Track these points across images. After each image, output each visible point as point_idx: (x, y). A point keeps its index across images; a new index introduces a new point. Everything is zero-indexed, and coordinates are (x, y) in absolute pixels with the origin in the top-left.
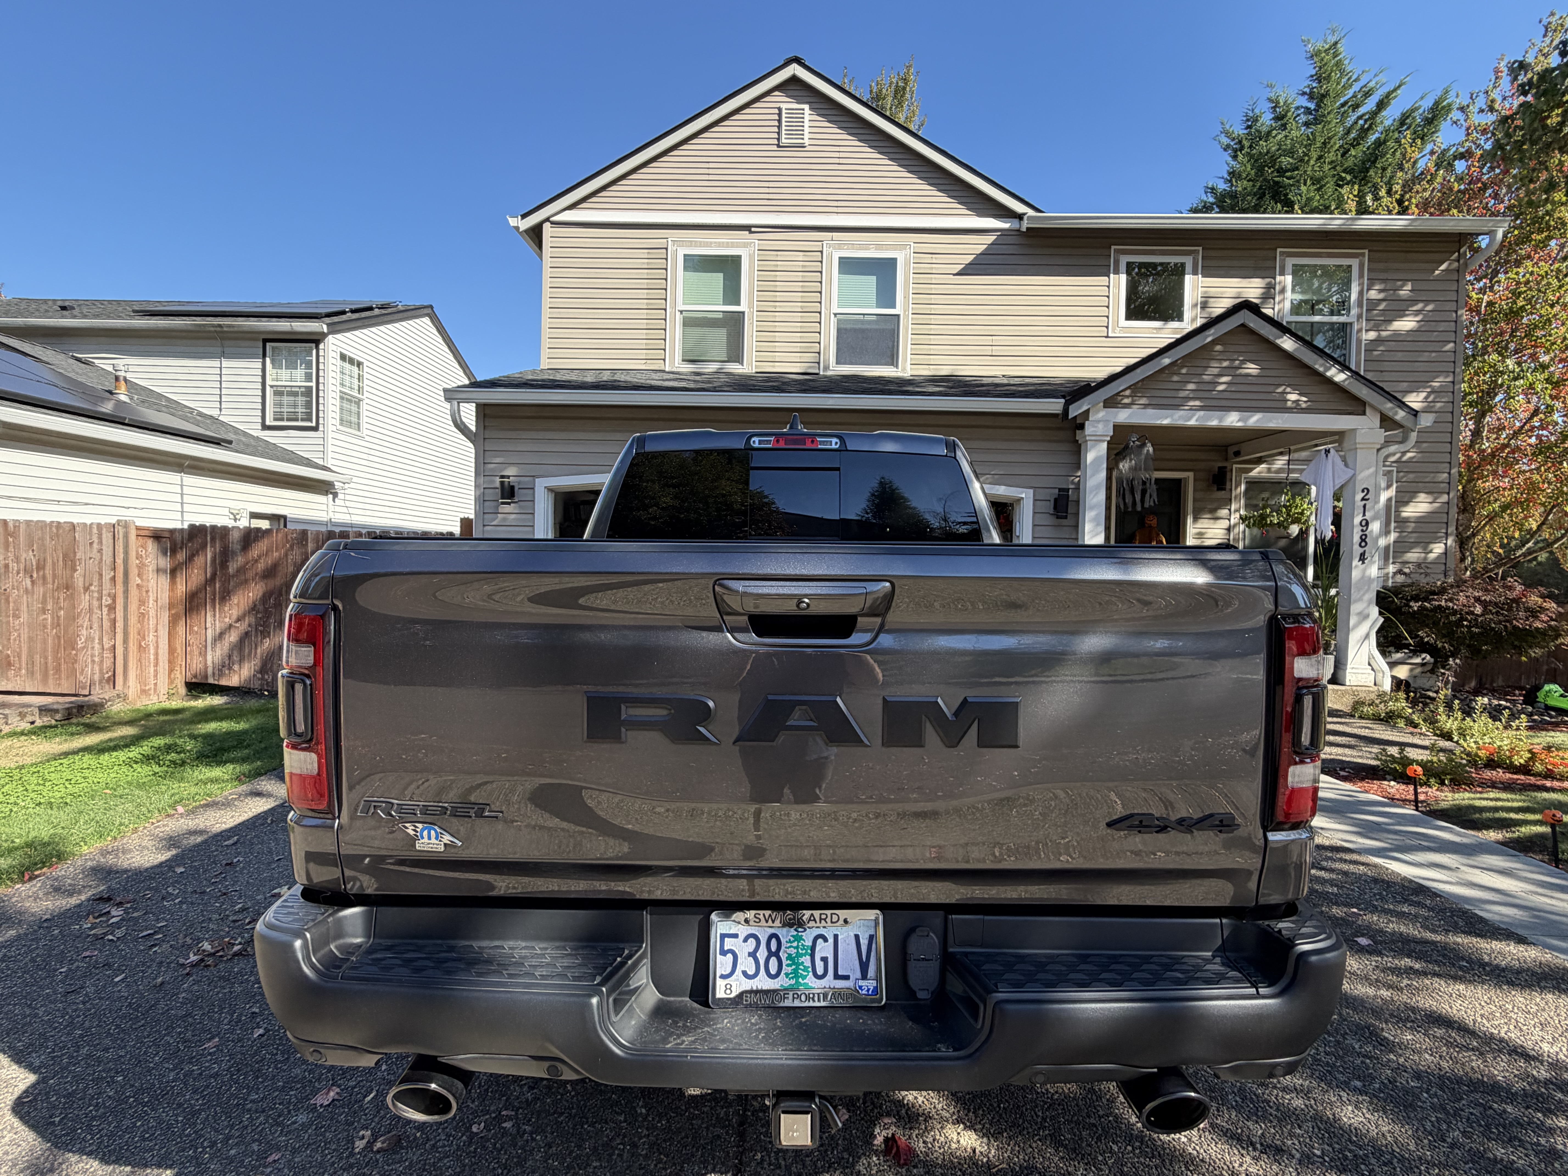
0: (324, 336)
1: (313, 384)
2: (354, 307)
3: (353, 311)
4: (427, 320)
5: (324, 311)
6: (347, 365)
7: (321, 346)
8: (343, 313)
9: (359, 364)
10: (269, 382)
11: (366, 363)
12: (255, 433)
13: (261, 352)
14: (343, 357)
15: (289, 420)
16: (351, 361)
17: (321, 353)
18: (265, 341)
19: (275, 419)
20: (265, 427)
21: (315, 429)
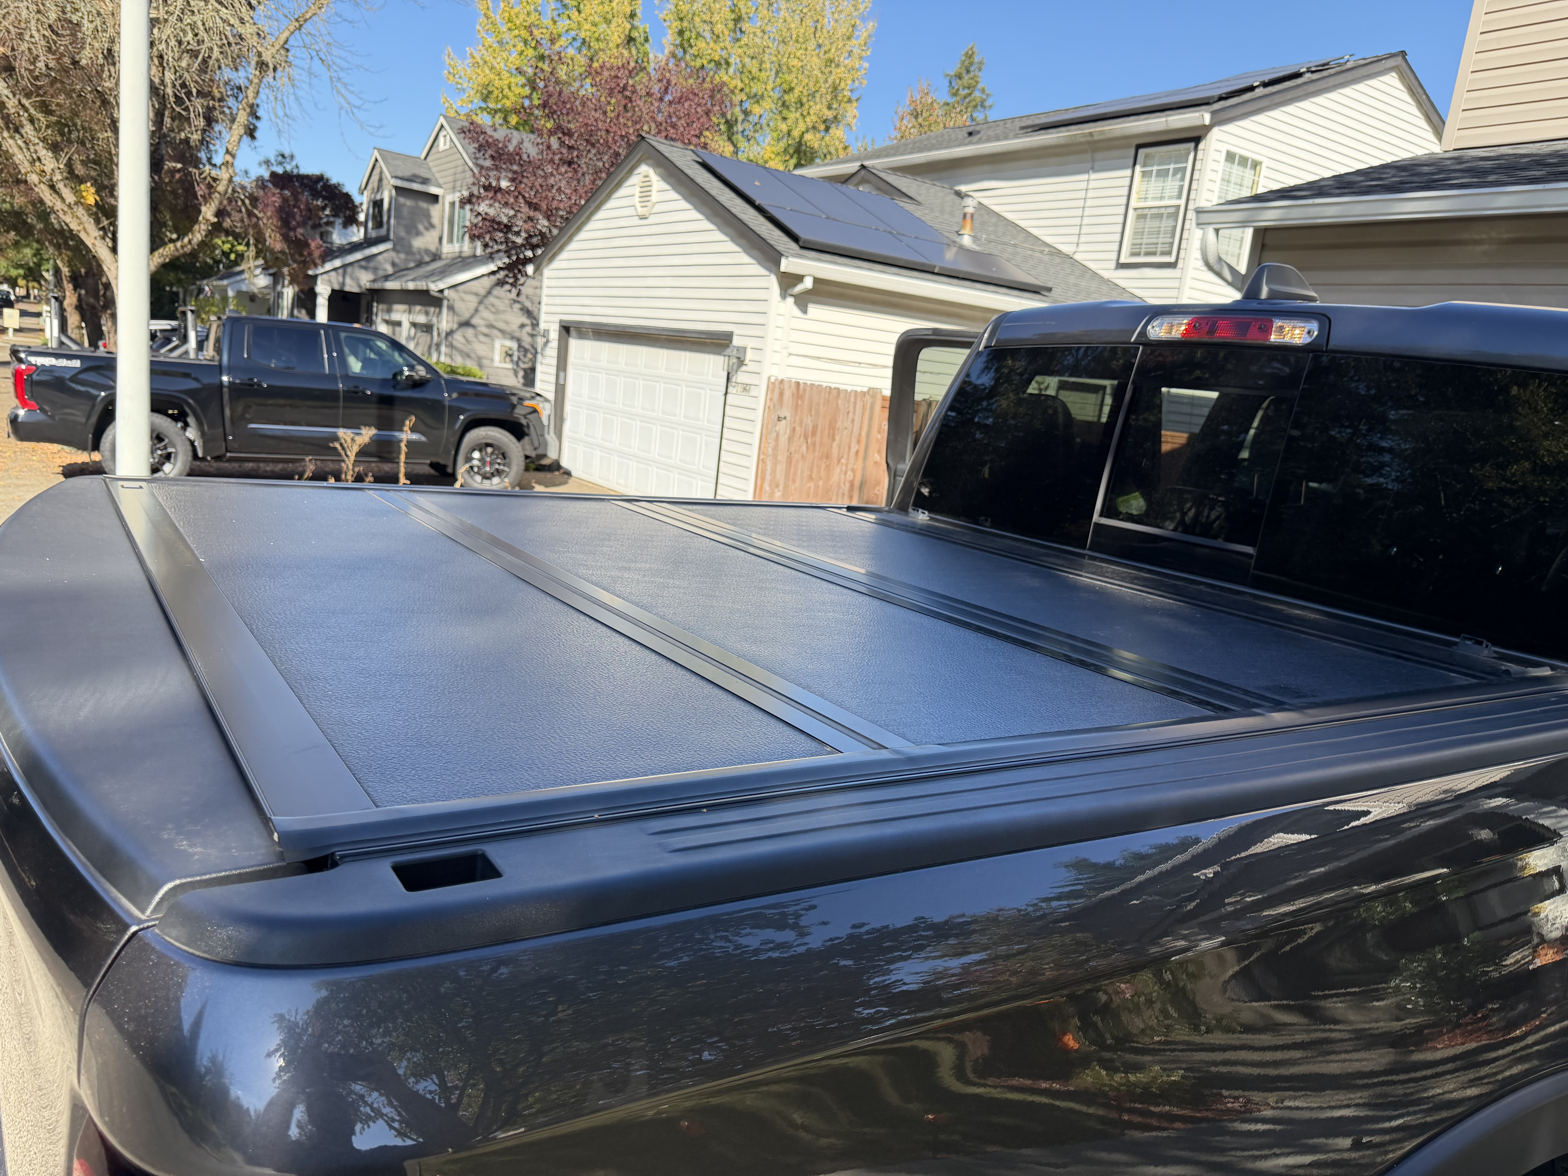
0: (1207, 129)
1: (1182, 202)
2: (1266, 79)
3: (1265, 85)
4: (1392, 79)
5: (1217, 92)
6: (1236, 169)
7: (1201, 146)
8: (1251, 89)
9: (1256, 165)
10: (1133, 203)
11: (1266, 163)
12: (1106, 274)
13: (1131, 160)
14: (1230, 157)
15: (1147, 254)
16: (1243, 161)
17: (1200, 155)
18: (1139, 147)
19: (1133, 254)
20: (1121, 266)
21: (1173, 265)
